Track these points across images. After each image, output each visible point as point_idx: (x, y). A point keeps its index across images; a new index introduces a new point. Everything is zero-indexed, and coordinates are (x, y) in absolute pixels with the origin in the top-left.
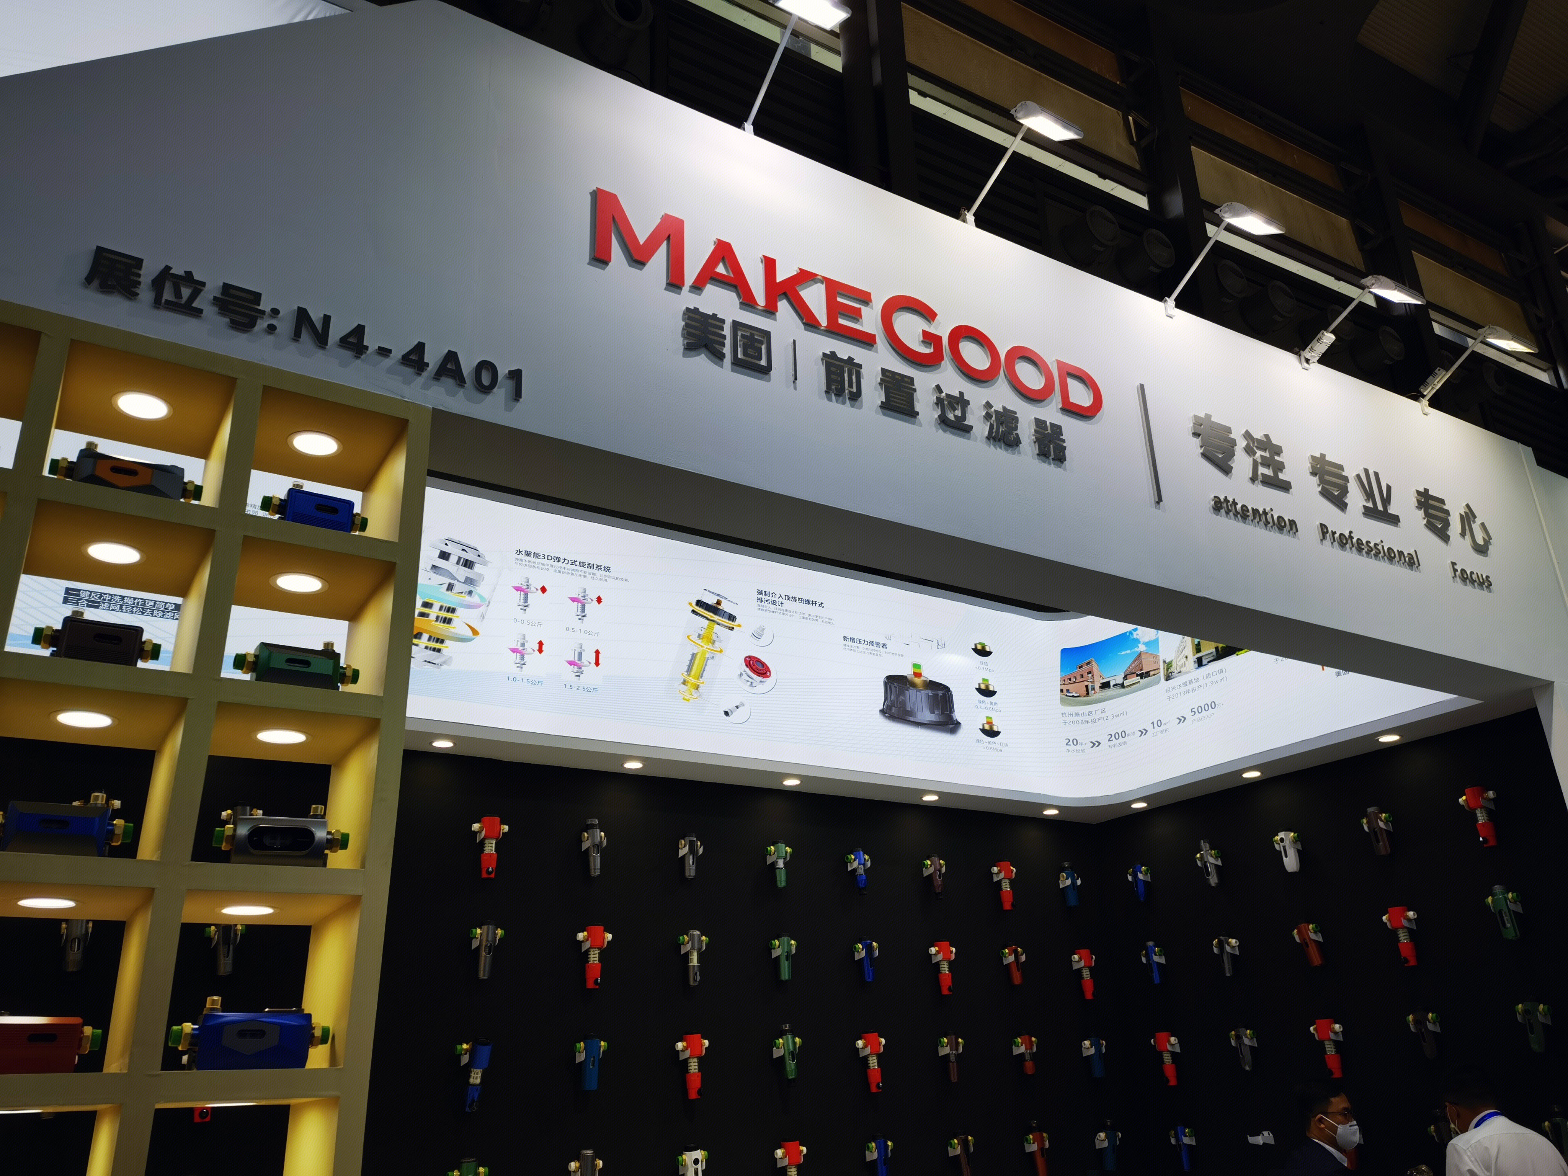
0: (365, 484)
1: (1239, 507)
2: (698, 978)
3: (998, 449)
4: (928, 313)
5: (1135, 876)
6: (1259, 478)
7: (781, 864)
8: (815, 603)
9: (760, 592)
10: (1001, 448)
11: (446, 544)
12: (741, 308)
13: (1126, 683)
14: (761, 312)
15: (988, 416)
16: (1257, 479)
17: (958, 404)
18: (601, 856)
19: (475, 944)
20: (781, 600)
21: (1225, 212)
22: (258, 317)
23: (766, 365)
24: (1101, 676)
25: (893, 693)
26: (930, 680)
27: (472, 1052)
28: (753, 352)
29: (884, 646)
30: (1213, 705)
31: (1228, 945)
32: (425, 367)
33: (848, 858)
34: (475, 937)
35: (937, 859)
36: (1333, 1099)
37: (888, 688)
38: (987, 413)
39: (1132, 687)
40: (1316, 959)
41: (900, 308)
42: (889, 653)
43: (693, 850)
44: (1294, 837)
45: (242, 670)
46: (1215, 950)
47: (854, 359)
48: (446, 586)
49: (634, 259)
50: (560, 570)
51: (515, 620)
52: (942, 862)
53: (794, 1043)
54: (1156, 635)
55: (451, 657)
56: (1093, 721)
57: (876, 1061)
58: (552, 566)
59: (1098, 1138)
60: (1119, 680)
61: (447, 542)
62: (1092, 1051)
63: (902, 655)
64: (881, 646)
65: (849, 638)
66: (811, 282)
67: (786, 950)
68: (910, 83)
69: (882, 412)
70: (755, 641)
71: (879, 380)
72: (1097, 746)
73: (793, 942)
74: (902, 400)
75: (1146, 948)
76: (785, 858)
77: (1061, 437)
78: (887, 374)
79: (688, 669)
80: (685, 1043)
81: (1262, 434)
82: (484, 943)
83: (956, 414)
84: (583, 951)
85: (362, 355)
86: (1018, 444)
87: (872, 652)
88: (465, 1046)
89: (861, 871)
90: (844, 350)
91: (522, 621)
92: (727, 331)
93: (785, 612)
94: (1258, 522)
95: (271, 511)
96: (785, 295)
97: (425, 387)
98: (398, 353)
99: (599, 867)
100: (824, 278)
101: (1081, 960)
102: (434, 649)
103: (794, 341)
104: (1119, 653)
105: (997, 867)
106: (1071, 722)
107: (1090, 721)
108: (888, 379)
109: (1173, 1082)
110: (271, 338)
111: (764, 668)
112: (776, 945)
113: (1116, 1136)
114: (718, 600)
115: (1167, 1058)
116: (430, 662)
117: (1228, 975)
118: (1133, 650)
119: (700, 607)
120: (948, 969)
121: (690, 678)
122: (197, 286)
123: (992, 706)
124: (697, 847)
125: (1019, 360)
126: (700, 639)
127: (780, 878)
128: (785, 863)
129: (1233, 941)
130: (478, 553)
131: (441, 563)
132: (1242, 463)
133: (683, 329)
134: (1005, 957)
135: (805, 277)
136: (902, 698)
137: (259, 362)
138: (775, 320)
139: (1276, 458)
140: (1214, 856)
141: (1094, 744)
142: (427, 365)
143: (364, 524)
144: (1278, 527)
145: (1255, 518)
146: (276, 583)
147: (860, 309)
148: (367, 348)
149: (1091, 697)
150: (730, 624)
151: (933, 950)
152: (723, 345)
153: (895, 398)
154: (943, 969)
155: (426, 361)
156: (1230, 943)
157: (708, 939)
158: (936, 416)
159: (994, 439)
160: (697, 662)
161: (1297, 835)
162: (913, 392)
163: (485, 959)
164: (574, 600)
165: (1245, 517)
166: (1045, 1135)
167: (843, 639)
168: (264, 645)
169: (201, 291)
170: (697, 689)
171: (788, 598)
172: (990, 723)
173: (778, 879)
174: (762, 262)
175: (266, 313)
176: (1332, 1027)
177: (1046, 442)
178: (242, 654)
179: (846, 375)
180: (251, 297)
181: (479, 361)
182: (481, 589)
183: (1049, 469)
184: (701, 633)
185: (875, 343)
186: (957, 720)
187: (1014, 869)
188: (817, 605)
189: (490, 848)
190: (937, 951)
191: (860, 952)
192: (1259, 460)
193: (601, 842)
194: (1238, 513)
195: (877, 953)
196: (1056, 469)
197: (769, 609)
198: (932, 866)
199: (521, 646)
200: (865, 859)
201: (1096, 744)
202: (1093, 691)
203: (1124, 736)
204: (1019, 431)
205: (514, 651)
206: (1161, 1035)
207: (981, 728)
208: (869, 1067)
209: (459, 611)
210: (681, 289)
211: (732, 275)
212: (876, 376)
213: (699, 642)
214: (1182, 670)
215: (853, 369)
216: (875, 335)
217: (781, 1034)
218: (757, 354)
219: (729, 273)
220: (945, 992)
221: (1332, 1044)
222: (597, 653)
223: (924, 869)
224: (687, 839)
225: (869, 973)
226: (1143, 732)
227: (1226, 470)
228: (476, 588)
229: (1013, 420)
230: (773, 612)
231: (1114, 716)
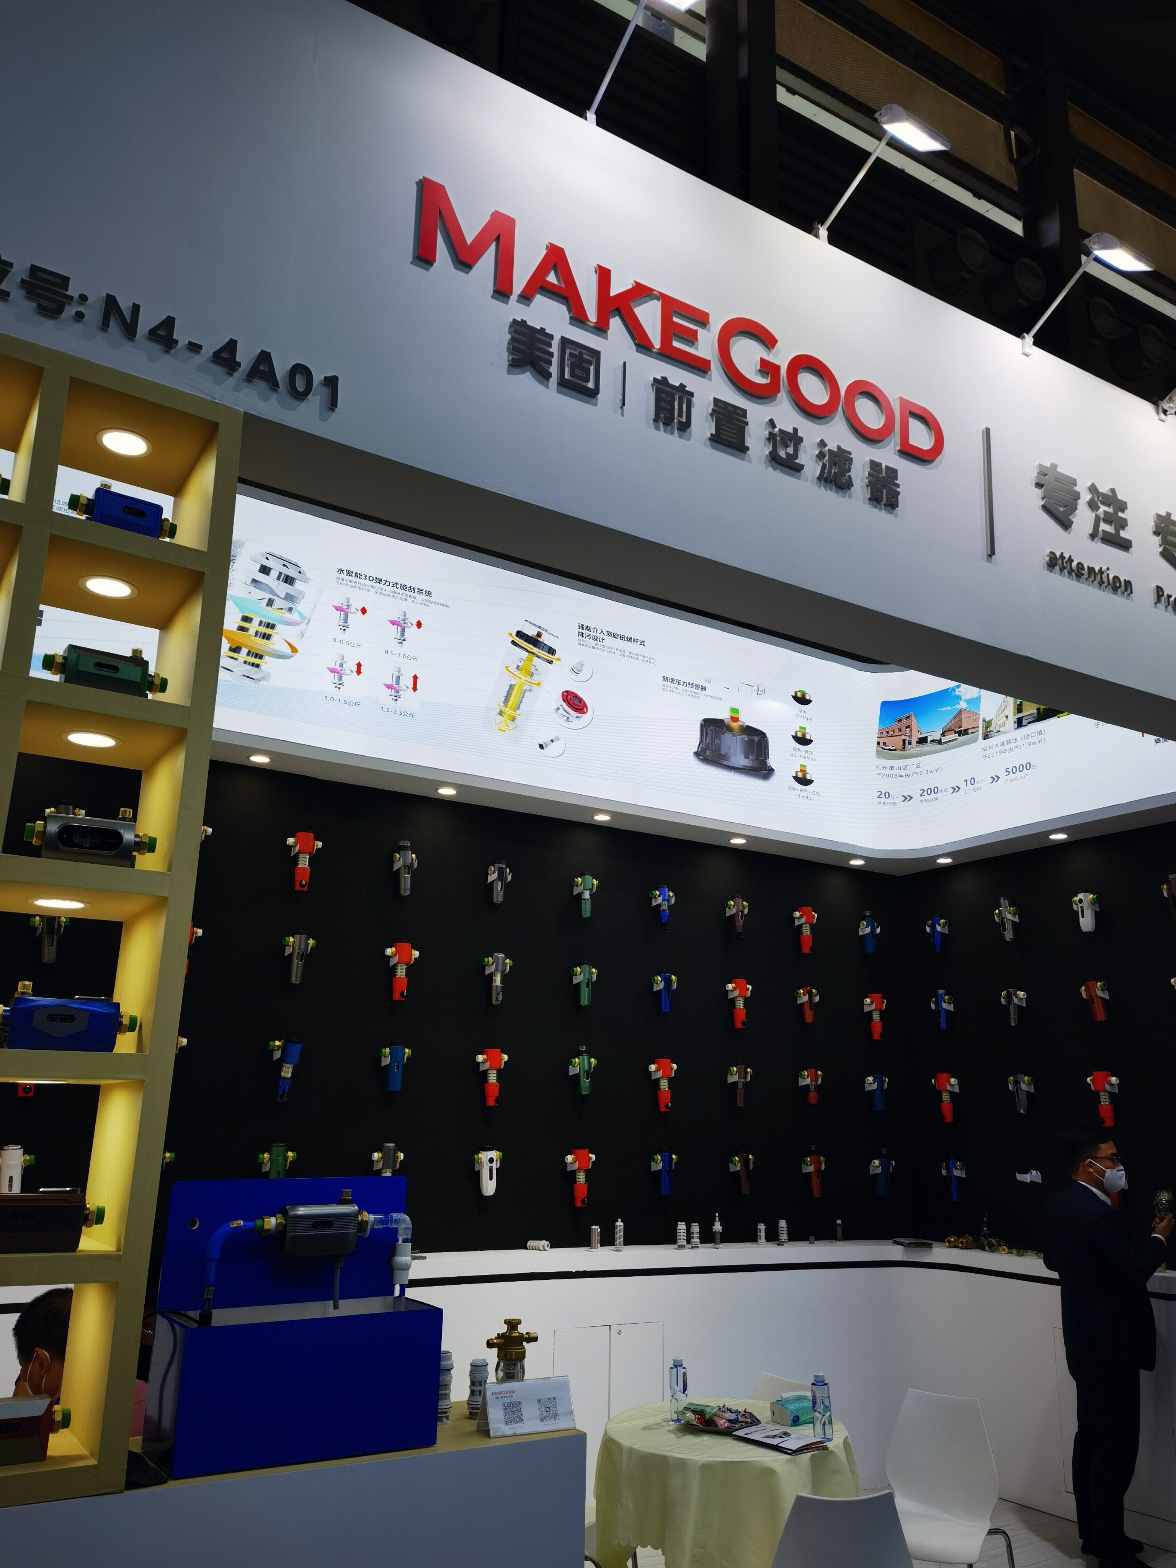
0: (176, 489)
1: (1074, 564)
2: (501, 998)
3: (829, 491)
4: (767, 340)
5: (933, 927)
6: (1099, 535)
7: (587, 895)
8: (637, 641)
9: (581, 626)
10: (831, 491)
11: (267, 558)
12: (570, 324)
13: (943, 740)
14: (592, 329)
15: (821, 456)
16: (1097, 536)
17: (790, 441)
18: (411, 877)
19: (288, 951)
20: (602, 636)
21: (1094, 244)
22: (65, 302)
23: (594, 388)
24: (919, 731)
25: (708, 736)
26: (747, 726)
27: (284, 1049)
28: (580, 373)
29: (704, 688)
30: (1028, 766)
31: (1016, 997)
32: (237, 367)
33: (652, 894)
34: (288, 945)
35: (740, 900)
36: (1102, 1146)
37: (705, 732)
38: (821, 452)
39: (949, 744)
40: (1100, 1015)
41: (740, 332)
42: (708, 696)
43: (501, 877)
44: (1093, 899)
45: (51, 671)
46: (1003, 1001)
47: (686, 387)
48: (266, 601)
49: (460, 260)
50: (381, 591)
51: (335, 640)
52: (745, 903)
53: (590, 1064)
54: (979, 693)
55: (269, 674)
56: (907, 776)
57: (667, 1084)
58: (373, 587)
59: (873, 1165)
60: (937, 736)
61: (268, 556)
62: (875, 1086)
63: (721, 699)
64: (700, 689)
65: (669, 678)
66: (647, 297)
67: (587, 977)
68: (778, 78)
69: (711, 445)
70: (573, 675)
71: (710, 411)
72: (909, 801)
73: (594, 970)
74: (733, 433)
75: (936, 996)
76: (591, 890)
77: (896, 482)
78: (720, 404)
79: (505, 700)
80: (485, 1056)
81: (1108, 488)
82: (297, 951)
83: (788, 451)
84: (390, 965)
85: (171, 349)
86: (850, 486)
87: (691, 694)
88: (277, 1043)
89: (665, 907)
90: (677, 376)
91: (342, 642)
92: (555, 348)
93: (605, 648)
94: (1093, 582)
95: (78, 511)
96: (619, 312)
97: (237, 388)
98: (209, 349)
99: (409, 888)
100: (660, 293)
101: (873, 1003)
102: (253, 665)
103: (625, 363)
104: (939, 709)
105: (799, 911)
106: (885, 775)
107: (904, 775)
108: (720, 410)
109: (949, 1119)
110: (79, 326)
111: (581, 704)
112: (577, 972)
113: (890, 1164)
114: (538, 631)
115: (946, 1097)
116: (248, 677)
117: (1013, 1024)
118: (953, 707)
119: (520, 638)
120: (743, 1005)
121: (507, 709)
122: (5, 267)
123: (807, 755)
124: (506, 874)
125: (860, 396)
126: (519, 670)
127: (586, 909)
128: (591, 895)
129: (1021, 994)
130: (299, 569)
131: (262, 577)
132: (1083, 518)
133: (509, 343)
134: (800, 997)
135: (640, 292)
136: (718, 742)
137: (66, 352)
138: (606, 338)
139: (1120, 514)
140: (1012, 913)
141: (906, 798)
142: (239, 364)
143: (172, 531)
144: (1112, 587)
145: (1089, 577)
146: (86, 585)
147: (696, 331)
148: (176, 342)
149: (907, 752)
150: (551, 658)
151: (730, 987)
152: (550, 363)
153: (725, 430)
154: (738, 1004)
155: (237, 360)
156: (1018, 995)
157: (511, 962)
158: (767, 453)
159: (826, 480)
160: (514, 694)
161: (1097, 897)
162: (744, 425)
163: (297, 966)
164: (393, 623)
165: (1079, 575)
166: (822, 1158)
167: (662, 679)
168: (72, 648)
169: (8, 272)
170: (513, 721)
171: (609, 634)
172: (803, 771)
173: (583, 909)
174: (596, 272)
175: (74, 299)
176: (1108, 1079)
177: (879, 486)
178: (51, 655)
179: (676, 403)
180: (59, 281)
181: (293, 364)
182: (301, 607)
183: (880, 515)
184: (520, 664)
185: (710, 370)
186: (770, 766)
187: (816, 915)
188: (639, 643)
189: (304, 862)
190: (733, 988)
191: (659, 984)
192: (1102, 516)
193: (412, 864)
194: (1073, 571)
195: (675, 986)
196: (886, 515)
197: (590, 644)
198: (737, 907)
199: (340, 667)
200: (669, 895)
201: (908, 798)
202: (910, 746)
203: (936, 792)
204: (852, 473)
205: (333, 671)
206: (943, 1076)
207: (794, 775)
208: (659, 1089)
209: (279, 628)
210: (509, 298)
211: (563, 285)
212: (708, 406)
213: (518, 673)
214: (1002, 729)
215: (684, 396)
216: (710, 361)
217: (578, 1054)
218: (584, 376)
219: (560, 282)
220: (739, 1025)
221: (1107, 1094)
222: (415, 678)
223: (727, 909)
224: (497, 866)
225: (666, 1004)
226: (956, 789)
227: (1066, 525)
228: (297, 605)
229: (847, 460)
230: (594, 648)
231: (929, 771)
